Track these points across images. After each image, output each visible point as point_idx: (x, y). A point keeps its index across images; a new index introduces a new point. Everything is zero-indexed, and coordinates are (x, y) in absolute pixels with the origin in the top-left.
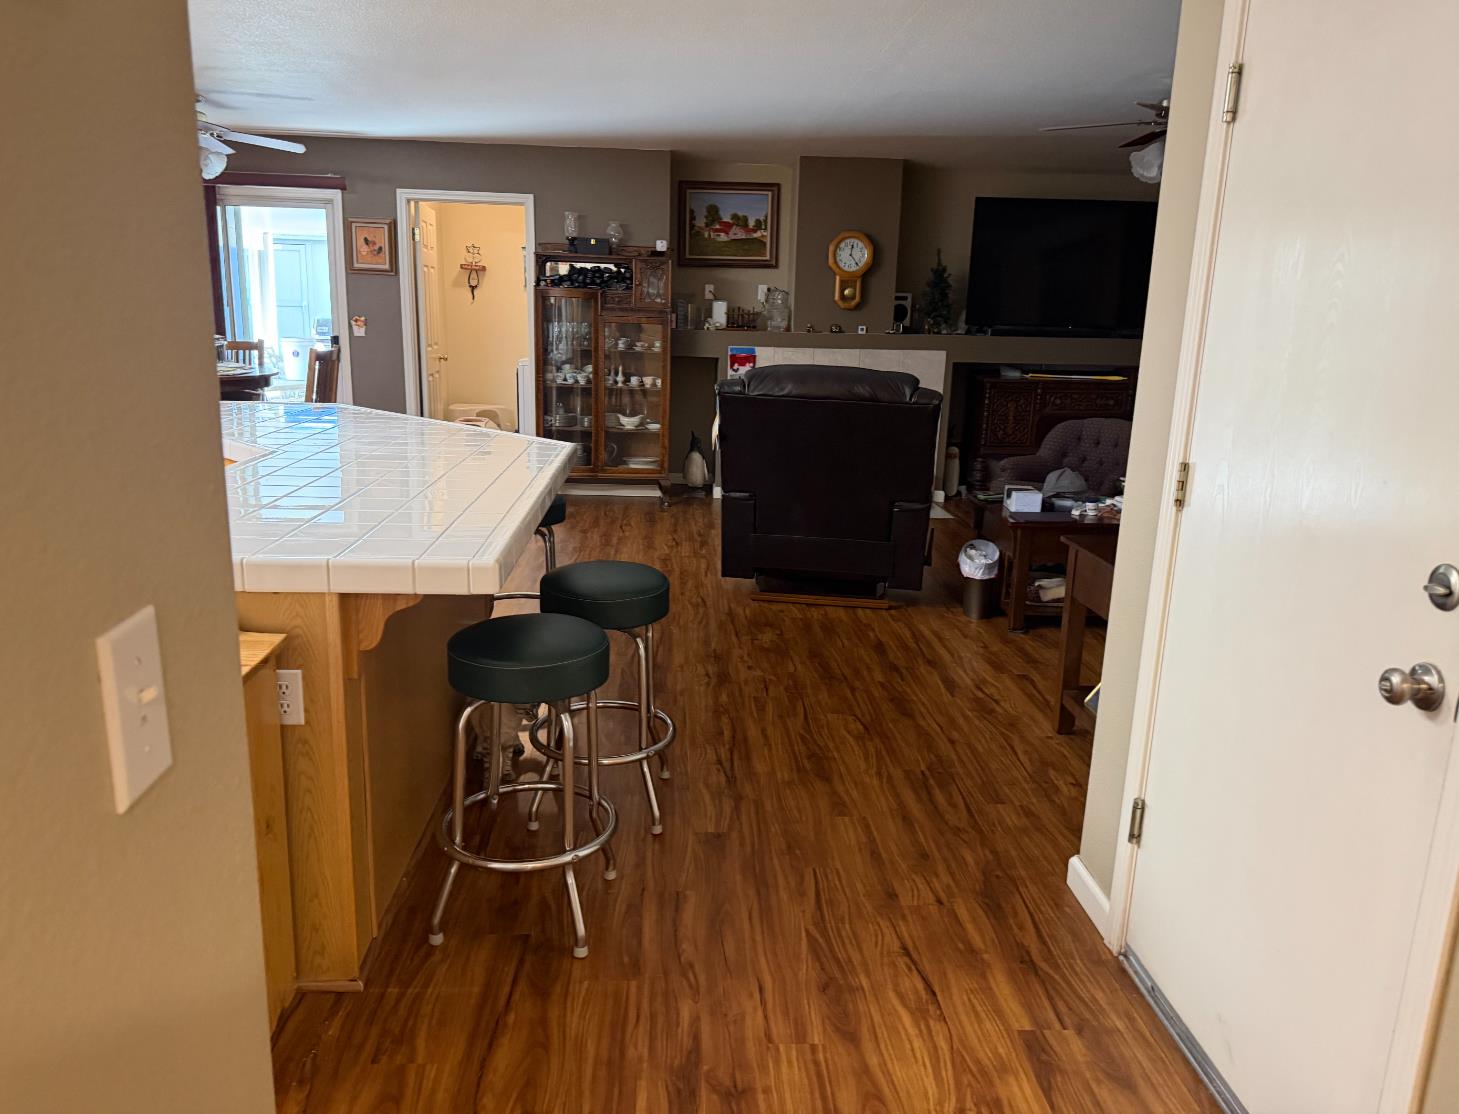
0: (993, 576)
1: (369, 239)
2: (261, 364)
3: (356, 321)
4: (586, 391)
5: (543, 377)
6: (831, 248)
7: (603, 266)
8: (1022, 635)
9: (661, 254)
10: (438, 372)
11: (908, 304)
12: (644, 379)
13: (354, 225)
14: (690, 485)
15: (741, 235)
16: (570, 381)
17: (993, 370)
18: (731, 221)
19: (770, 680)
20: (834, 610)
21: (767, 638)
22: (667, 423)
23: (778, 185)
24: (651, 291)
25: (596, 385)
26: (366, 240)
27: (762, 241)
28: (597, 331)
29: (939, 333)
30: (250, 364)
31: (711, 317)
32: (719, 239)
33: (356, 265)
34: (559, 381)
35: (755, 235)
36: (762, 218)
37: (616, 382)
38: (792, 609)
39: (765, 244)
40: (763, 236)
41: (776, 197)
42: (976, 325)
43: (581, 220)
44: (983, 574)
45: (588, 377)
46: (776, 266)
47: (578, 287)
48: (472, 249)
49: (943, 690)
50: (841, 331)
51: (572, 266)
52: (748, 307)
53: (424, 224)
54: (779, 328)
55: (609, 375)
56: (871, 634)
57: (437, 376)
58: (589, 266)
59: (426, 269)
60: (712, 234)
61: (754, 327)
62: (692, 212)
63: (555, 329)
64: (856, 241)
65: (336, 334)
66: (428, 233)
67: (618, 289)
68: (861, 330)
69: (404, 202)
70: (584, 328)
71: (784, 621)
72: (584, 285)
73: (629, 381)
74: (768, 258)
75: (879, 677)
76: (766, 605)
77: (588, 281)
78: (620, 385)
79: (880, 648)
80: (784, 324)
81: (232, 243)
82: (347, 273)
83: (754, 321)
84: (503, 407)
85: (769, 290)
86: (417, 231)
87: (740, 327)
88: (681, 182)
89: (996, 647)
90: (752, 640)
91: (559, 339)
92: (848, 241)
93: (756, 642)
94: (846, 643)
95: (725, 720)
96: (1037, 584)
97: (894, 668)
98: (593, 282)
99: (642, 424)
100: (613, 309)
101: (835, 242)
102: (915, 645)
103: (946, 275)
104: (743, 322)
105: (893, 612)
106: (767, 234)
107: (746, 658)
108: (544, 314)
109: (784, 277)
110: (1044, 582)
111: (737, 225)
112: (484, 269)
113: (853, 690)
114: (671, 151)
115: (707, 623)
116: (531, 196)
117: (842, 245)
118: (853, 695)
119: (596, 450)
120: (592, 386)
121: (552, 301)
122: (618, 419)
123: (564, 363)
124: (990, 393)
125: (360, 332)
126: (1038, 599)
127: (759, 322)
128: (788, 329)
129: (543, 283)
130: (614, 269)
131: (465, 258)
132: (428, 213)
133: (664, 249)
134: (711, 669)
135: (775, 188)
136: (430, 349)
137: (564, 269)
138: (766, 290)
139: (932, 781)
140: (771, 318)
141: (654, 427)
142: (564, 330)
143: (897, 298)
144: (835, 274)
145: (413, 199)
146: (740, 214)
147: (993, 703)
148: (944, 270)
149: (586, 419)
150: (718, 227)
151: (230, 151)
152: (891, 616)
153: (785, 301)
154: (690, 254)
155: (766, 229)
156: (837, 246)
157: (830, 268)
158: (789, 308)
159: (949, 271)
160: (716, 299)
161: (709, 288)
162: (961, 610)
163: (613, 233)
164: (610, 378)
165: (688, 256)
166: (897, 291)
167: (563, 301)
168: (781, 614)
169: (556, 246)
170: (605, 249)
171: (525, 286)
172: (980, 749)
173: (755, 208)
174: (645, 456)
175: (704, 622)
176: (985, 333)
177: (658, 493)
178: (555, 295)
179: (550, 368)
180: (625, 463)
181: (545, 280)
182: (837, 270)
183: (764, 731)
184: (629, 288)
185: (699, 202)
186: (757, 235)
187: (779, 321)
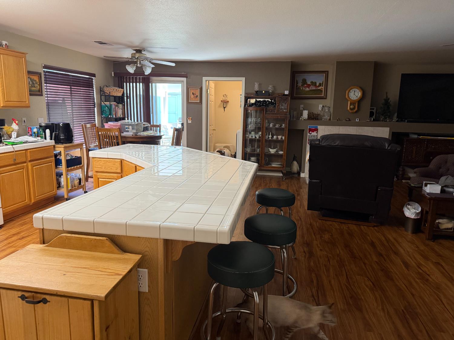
0: (419, 217)
1: (194, 93)
2: (160, 132)
3: (189, 118)
4: (259, 141)
5: (245, 136)
6: (347, 92)
7: (266, 100)
8: (432, 243)
9: (287, 95)
10: (212, 134)
11: (374, 111)
12: (278, 137)
13: (189, 89)
14: (292, 172)
15: (314, 88)
16: (254, 137)
17: (407, 135)
18: (310, 84)
19: (330, 257)
20: (352, 226)
21: (326, 236)
22: (286, 151)
23: (328, 71)
24: (282, 107)
25: (262, 139)
26: (193, 93)
27: (321, 90)
28: (263, 121)
29: (386, 121)
30: (157, 132)
31: (302, 115)
32: (306, 90)
33: (190, 101)
34: (250, 137)
35: (319, 88)
36: (321, 83)
37: (269, 138)
38: (335, 225)
39: (322, 91)
40: (321, 88)
41: (327, 75)
42: (401, 118)
43: (260, 85)
44: (415, 216)
45: (260, 136)
46: (326, 98)
47: (258, 107)
48: (225, 95)
49: (404, 268)
50: (350, 120)
51: (256, 100)
52: (315, 112)
53: (211, 88)
54: (327, 119)
55: (267, 135)
56: (368, 238)
57: (212, 135)
58: (262, 100)
59: (210, 102)
60: (304, 88)
61: (318, 119)
62: (297, 81)
63: (250, 120)
64: (356, 89)
65: (183, 122)
66: (212, 91)
67: (271, 107)
68: (357, 120)
69: (205, 81)
70: (259, 120)
71: (332, 229)
72: (260, 106)
73: (273, 137)
74: (323, 95)
75: (375, 259)
76: (324, 221)
77: (261, 105)
78: (270, 138)
79: (373, 244)
80: (329, 118)
81: (154, 95)
82: (187, 103)
83: (318, 116)
84: (231, 145)
85: (323, 106)
86: (208, 90)
87: (313, 119)
88: (293, 72)
89: (422, 248)
90: (321, 237)
91: (250, 123)
92: (353, 89)
93: (322, 238)
94: (359, 241)
95: (313, 275)
96: (437, 221)
97: (381, 255)
98: (263, 105)
99: (277, 151)
100: (269, 114)
101: (349, 89)
102: (387, 244)
103: (389, 101)
104: (313, 117)
105: (376, 228)
106: (323, 88)
107: (319, 245)
108: (246, 115)
109: (329, 102)
110: (440, 221)
111: (313, 85)
112: (228, 102)
113: (365, 264)
114: (291, 62)
115: (302, 228)
116: (245, 78)
117: (351, 91)
118: (365, 267)
119: (261, 160)
120: (261, 139)
121: (249, 111)
122: (269, 150)
123: (252, 131)
124: (406, 143)
125: (190, 122)
126: (438, 227)
127: (319, 118)
128: (330, 119)
129: (246, 106)
130: (270, 101)
131: (222, 98)
132: (212, 84)
133: (288, 94)
134: (306, 249)
135: (326, 73)
136: (210, 127)
137: (253, 101)
138: (322, 107)
139: (408, 316)
140: (324, 116)
141: (281, 152)
142: (252, 121)
143: (371, 109)
144: (348, 101)
145: (207, 80)
146: (314, 81)
147: (427, 275)
148: (389, 99)
149: (258, 150)
150: (306, 86)
151: (154, 66)
152: (375, 230)
153: (329, 110)
154: (296, 95)
155: (323, 86)
156: (349, 91)
157: (346, 98)
158: (330, 112)
159: (390, 100)
160: (304, 110)
161: (302, 106)
162: (404, 229)
163: (270, 89)
164: (267, 136)
165: (295, 96)
166: (371, 107)
167: (253, 111)
168: (331, 226)
169: (251, 94)
170: (268, 94)
171: (241, 107)
172: (427, 300)
173: (319, 79)
174: (277, 162)
175: (301, 227)
176: (404, 121)
177: (281, 175)
178: (250, 109)
179: (247, 133)
180: (271, 164)
181: (247, 105)
182: (348, 99)
183: (330, 282)
184: (275, 107)
185: (299, 79)
186: (320, 88)
187: (327, 117)
